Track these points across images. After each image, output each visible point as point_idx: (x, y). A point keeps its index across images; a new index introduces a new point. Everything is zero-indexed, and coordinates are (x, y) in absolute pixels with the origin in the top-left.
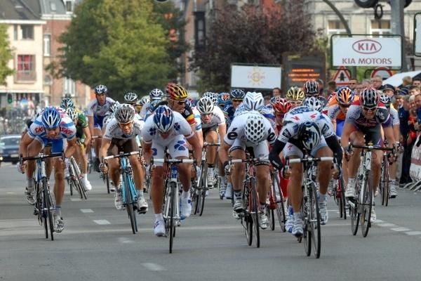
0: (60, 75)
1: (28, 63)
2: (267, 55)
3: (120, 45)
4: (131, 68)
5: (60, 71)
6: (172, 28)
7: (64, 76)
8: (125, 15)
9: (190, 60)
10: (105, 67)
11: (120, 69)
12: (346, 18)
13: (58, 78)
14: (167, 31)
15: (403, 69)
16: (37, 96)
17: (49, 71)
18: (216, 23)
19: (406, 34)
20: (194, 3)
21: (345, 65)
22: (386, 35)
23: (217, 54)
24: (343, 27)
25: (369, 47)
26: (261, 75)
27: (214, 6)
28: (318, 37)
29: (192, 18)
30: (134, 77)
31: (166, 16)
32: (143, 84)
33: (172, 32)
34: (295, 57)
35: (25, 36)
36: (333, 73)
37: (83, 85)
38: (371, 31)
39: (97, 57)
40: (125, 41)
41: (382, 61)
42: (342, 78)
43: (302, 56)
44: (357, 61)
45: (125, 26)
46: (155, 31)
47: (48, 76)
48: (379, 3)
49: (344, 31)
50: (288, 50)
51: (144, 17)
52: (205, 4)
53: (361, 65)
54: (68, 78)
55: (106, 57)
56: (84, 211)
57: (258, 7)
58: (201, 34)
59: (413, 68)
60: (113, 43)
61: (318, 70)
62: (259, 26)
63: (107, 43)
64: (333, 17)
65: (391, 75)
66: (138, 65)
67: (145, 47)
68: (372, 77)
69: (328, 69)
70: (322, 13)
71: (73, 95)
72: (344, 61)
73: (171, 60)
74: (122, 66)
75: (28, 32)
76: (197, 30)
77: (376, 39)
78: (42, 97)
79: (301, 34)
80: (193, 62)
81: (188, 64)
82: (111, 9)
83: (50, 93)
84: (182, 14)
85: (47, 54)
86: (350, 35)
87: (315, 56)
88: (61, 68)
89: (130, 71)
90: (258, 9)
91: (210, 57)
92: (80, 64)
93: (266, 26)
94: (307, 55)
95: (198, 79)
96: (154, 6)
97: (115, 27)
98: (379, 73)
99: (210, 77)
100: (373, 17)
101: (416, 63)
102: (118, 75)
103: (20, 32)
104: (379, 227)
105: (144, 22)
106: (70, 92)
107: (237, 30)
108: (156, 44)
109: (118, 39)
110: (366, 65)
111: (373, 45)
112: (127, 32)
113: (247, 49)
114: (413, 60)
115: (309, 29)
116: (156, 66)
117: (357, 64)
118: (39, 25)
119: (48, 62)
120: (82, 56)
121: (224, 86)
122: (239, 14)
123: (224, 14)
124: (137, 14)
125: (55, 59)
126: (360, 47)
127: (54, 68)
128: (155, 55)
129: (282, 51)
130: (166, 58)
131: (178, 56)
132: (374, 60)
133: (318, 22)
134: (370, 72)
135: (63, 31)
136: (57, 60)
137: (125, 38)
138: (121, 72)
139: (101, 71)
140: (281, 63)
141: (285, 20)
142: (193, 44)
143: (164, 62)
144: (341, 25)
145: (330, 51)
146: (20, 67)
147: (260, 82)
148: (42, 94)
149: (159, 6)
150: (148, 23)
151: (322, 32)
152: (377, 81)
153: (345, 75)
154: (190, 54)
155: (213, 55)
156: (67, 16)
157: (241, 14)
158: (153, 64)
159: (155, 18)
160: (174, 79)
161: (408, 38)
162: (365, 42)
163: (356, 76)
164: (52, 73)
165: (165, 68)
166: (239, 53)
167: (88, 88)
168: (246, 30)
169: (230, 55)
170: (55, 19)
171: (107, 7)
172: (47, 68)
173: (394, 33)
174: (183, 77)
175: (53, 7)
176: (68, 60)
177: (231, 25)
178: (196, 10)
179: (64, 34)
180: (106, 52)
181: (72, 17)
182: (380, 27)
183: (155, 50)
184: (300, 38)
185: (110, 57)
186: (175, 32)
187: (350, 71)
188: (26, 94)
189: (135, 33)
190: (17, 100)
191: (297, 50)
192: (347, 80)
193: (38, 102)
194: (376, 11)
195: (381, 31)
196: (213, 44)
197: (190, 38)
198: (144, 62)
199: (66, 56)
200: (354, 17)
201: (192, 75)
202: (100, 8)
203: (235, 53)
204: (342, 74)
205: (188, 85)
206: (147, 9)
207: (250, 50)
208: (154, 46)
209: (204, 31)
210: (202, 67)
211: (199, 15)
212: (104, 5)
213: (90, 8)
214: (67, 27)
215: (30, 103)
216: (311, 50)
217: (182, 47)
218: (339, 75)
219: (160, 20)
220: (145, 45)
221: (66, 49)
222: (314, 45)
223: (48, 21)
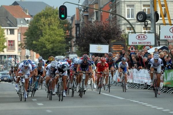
0: (24, 48)
1: (12, 43)
2: (103, 40)
3: (47, 37)
4: (51, 45)
5: (24, 46)
6: (67, 30)
7: (26, 48)
8: (49, 25)
9: (74, 42)
10: (41, 45)
11: (47, 46)
12: (133, 26)
13: (23, 49)
14: (65, 31)
15: (155, 45)
16: (15, 56)
17: (20, 46)
18: (84, 28)
19: (157, 33)
20: (75, 20)
21: (133, 44)
22: (149, 32)
23: (84, 40)
24: (133, 29)
25: (142, 37)
26: (101, 48)
27: (83, 21)
28: (123, 34)
29: (75, 26)
30: (52, 49)
31: (65, 25)
32: (56, 52)
33: (67, 31)
34: (114, 41)
35: (11, 33)
36: (129, 47)
37: (33, 52)
38: (143, 31)
39: (38, 41)
40: (49, 35)
41: (147, 43)
42: (132, 49)
43: (117, 41)
44: (138, 43)
45: (49, 29)
46: (61, 31)
47: (20, 49)
48: (146, 20)
49: (133, 31)
50: (111, 38)
51: (56, 26)
52: (80, 21)
53: (139, 44)
54: (27, 49)
55: (42, 41)
56: (33, 100)
57: (100, 22)
58: (78, 32)
59: (159, 45)
60: (45, 36)
61: (123, 46)
62: (100, 29)
63: (42, 36)
64: (129, 26)
65: (151, 48)
66: (54, 44)
67: (57, 37)
68: (144, 49)
69: (127, 46)
70: (125, 24)
71: (29, 56)
72: (133, 43)
73: (67, 42)
74: (48, 45)
75: (12, 32)
76: (76, 31)
77: (145, 34)
78: (18, 57)
79: (116, 32)
80: (75, 43)
81: (73, 44)
82: (44, 23)
83: (21, 55)
84: (71, 25)
85: (19, 40)
86: (135, 33)
87: (122, 40)
88: (25, 45)
89: (51, 47)
90: (100, 23)
91: (82, 41)
92: (32, 44)
93: (103, 29)
94: (118, 40)
95: (77, 49)
96: (60, 22)
97: (45, 29)
98: (146, 47)
99: (81, 49)
100: (144, 26)
101: (160, 43)
102: (46, 48)
103: (9, 32)
104: (146, 106)
105: (56, 28)
106: (28, 55)
107: (92, 31)
108: (61, 36)
109: (46, 34)
110: (141, 44)
111: (144, 36)
112: (50, 32)
113: (96, 38)
114: (159, 42)
115: (119, 30)
116: (61, 44)
117: (138, 44)
118: (16, 29)
119: (20, 43)
120: (32, 41)
121: (87, 52)
122: (93, 25)
123: (87, 25)
124: (53, 25)
125: (22, 42)
126: (139, 37)
127: (22, 45)
128: (60, 40)
129: (109, 39)
130: (65, 42)
131: (70, 41)
132: (144, 43)
133: (123, 28)
134: (143, 47)
135: (25, 31)
136: (23, 42)
137: (49, 34)
138: (47, 47)
139: (40, 46)
140: (109, 43)
141: (110, 27)
142: (75, 36)
143: (64, 43)
144: (132, 29)
145: (128, 39)
146: (9, 45)
147: (101, 51)
148: (18, 55)
149: (62, 22)
150: (58, 28)
151: (124, 31)
152: (145, 50)
153: (133, 48)
154: (74, 40)
155: (83, 40)
156: (27, 26)
157: (94, 24)
158: (60, 44)
159: (60, 26)
160: (68, 50)
161: (157, 34)
162: (141, 36)
163: (137, 48)
164: (21, 47)
165: (64, 45)
166: (93, 39)
167: (35, 53)
168: (95, 31)
169: (89, 40)
170: (22, 26)
171: (42, 22)
172: (19, 45)
173: (152, 32)
174: (71, 49)
175: (22, 22)
176: (28, 43)
177: (89, 29)
178: (76, 23)
179: (26, 32)
180: (42, 39)
181: (29, 26)
182: (147, 30)
183: (60, 38)
184: (116, 34)
185: (43, 41)
186: (68, 32)
187: (135, 46)
188: (11, 55)
189: (53, 32)
190: (8, 58)
191: (115, 38)
192: (134, 50)
193: (16, 58)
194: (145, 23)
195: (147, 31)
196: (83, 36)
197: (74, 34)
198: (56, 43)
199: (27, 41)
200: (137, 26)
201: (75, 48)
202: (40, 22)
203: (91, 40)
204: (132, 48)
205: (73, 52)
206: (57, 23)
207: (97, 39)
208: (60, 37)
209: (79, 31)
210: (79, 45)
211: (77, 25)
212: (41, 21)
213: (36, 22)
214: (27, 30)
215: (13, 59)
216: (120, 38)
217: (71, 37)
218: (131, 48)
219: (62, 27)
220: (57, 36)
221: (27, 38)
222: (121, 37)
223: (20, 27)
